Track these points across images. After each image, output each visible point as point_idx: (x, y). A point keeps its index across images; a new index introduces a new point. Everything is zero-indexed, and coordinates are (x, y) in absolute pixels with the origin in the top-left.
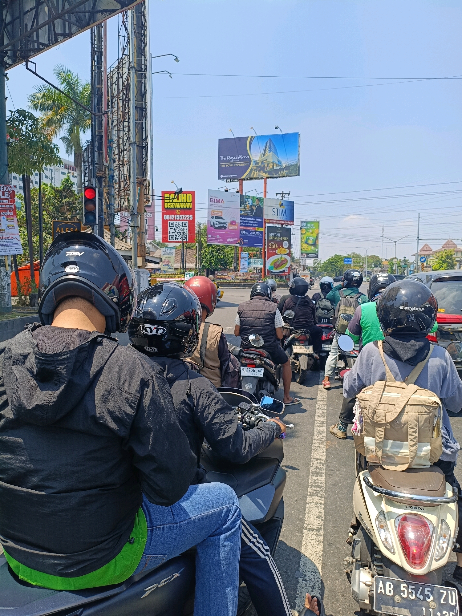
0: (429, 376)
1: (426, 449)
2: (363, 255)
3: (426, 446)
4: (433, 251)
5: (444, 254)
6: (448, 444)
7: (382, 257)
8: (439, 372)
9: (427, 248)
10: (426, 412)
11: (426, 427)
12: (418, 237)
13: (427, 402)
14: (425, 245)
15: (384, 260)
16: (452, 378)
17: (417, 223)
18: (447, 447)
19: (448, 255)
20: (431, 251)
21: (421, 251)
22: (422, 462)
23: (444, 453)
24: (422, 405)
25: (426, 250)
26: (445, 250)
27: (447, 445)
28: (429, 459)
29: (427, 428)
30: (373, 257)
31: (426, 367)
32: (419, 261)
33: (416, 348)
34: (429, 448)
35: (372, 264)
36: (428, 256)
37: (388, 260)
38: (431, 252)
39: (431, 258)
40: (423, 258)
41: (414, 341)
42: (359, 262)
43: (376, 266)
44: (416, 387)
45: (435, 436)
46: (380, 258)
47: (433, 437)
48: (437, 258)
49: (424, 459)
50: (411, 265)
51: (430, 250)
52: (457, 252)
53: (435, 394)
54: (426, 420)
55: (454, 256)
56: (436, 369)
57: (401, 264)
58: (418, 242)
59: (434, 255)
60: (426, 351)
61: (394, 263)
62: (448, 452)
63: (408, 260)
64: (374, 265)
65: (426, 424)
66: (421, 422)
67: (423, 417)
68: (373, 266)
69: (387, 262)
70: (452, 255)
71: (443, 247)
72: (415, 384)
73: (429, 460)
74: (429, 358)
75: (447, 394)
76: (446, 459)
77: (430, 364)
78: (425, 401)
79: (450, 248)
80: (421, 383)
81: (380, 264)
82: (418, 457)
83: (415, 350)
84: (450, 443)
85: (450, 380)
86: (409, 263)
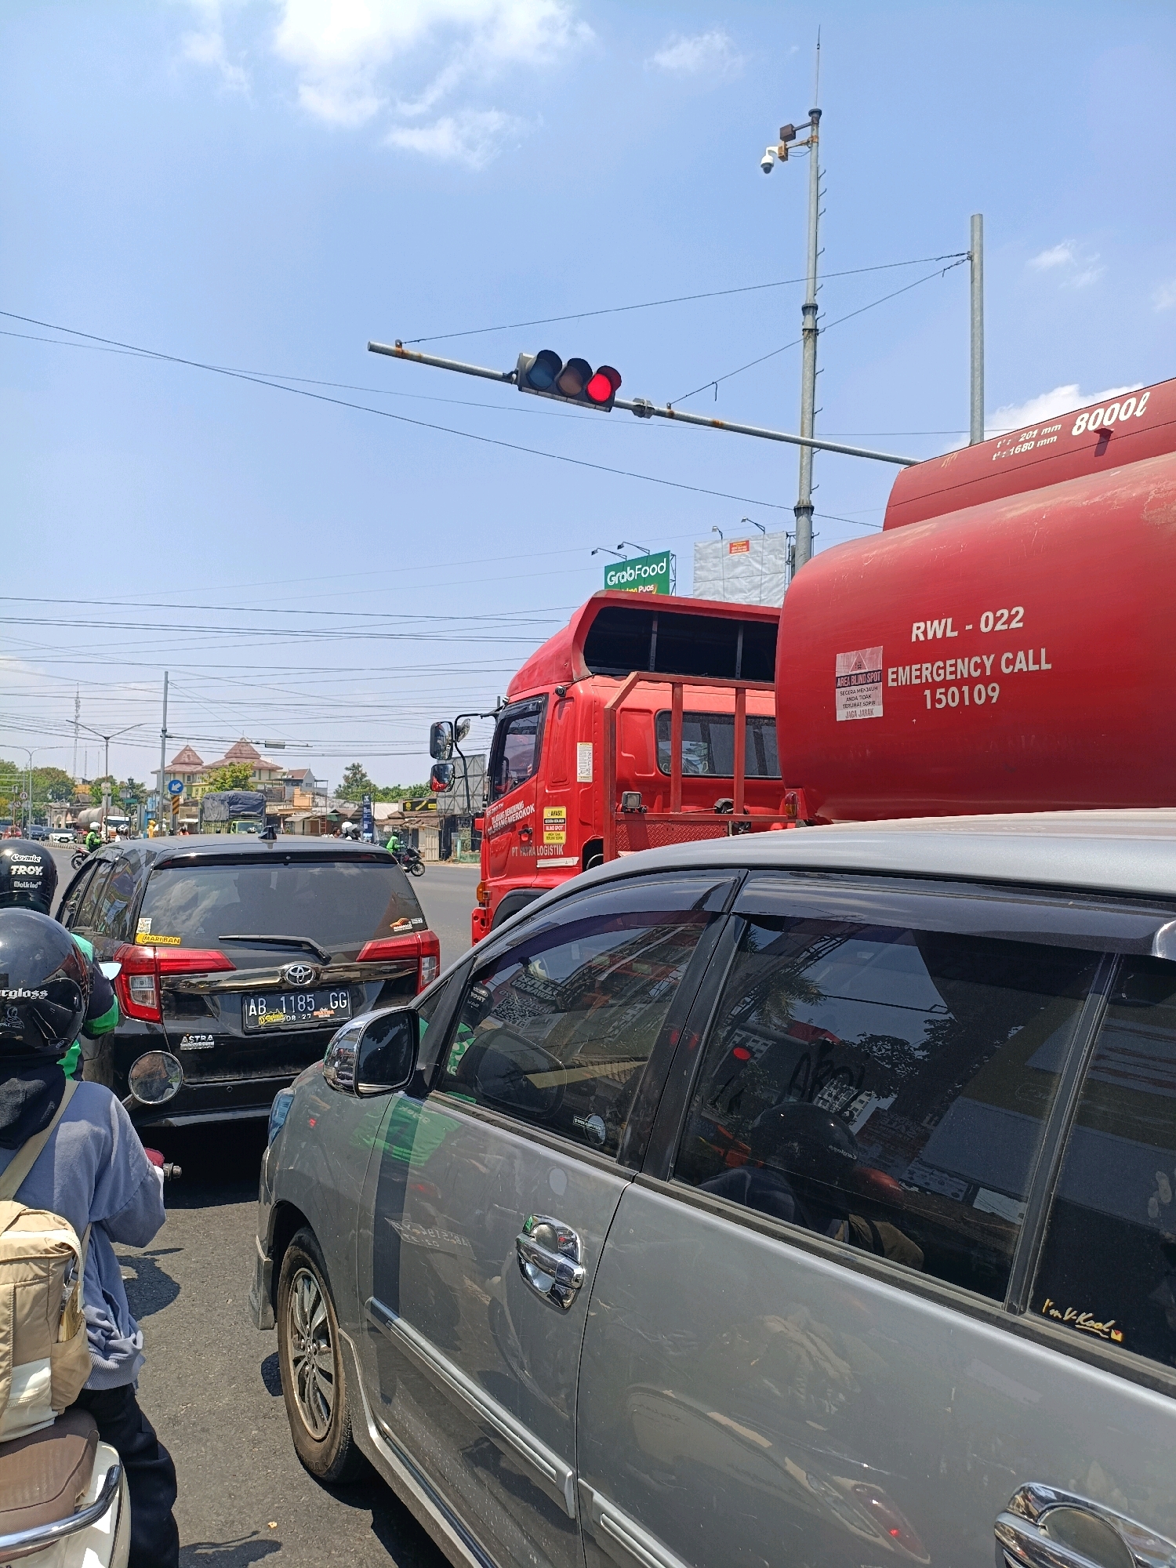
0: (56, 1168)
1: (39, 1377)
2: (21, 766)
3: (39, 1369)
4: (204, 764)
5: (228, 774)
6: (112, 1342)
7: (76, 773)
8: (85, 1155)
9: (188, 757)
10: (36, 1277)
11: (39, 1318)
12: (164, 731)
13: (41, 1248)
14: (185, 750)
15: (81, 781)
16: (127, 1162)
17: (162, 698)
18: (107, 1351)
19: (237, 777)
20: (200, 764)
21: (174, 763)
22: (28, 1417)
23: (97, 1370)
24: (26, 1260)
25: (187, 760)
26: (231, 764)
27: (107, 1345)
28: (49, 1402)
29: (42, 1320)
30: (49, 772)
31: (50, 1146)
32: (167, 791)
33: (20, 1099)
34: (46, 1373)
35: (45, 792)
36: (191, 776)
37: (89, 782)
38: (199, 768)
39: (198, 782)
40: (175, 782)
41: (15, 1080)
42: (9, 784)
43: (58, 797)
44: (19, 1207)
45: (63, 1336)
46: (70, 775)
47: (61, 1339)
48: (211, 784)
49: (32, 1407)
50: (149, 799)
51: (197, 761)
52: (260, 770)
53: (65, 1221)
54: (37, 1299)
55: (251, 780)
56: (78, 1146)
57: (122, 795)
58: (164, 744)
59: (205, 776)
60: (51, 1105)
61: (104, 791)
62: (110, 1364)
63: (142, 785)
64: (52, 793)
65: (37, 1309)
66: (23, 1306)
67: (28, 1292)
68: (50, 797)
69: (88, 787)
70: (246, 778)
71: (227, 757)
72: (16, 1199)
73: (52, 1404)
74: (62, 1121)
75: (111, 1205)
76: (104, 1385)
77: (60, 1137)
78: (34, 1248)
79: (245, 761)
80: (32, 1196)
81: (69, 792)
82: (14, 1408)
83: (18, 1106)
84: (115, 1338)
85: (118, 1170)
86: (143, 791)
